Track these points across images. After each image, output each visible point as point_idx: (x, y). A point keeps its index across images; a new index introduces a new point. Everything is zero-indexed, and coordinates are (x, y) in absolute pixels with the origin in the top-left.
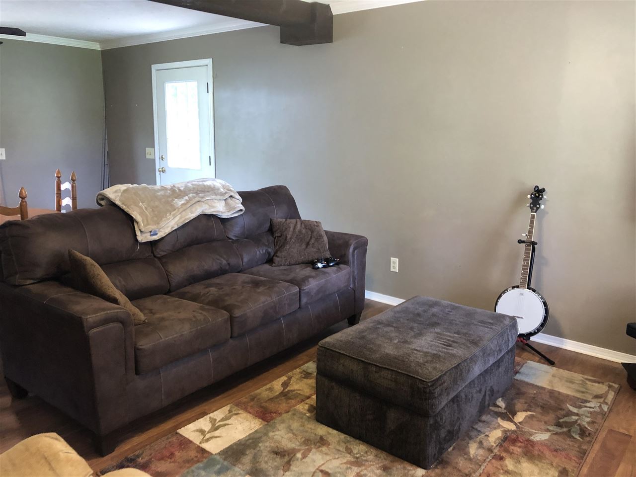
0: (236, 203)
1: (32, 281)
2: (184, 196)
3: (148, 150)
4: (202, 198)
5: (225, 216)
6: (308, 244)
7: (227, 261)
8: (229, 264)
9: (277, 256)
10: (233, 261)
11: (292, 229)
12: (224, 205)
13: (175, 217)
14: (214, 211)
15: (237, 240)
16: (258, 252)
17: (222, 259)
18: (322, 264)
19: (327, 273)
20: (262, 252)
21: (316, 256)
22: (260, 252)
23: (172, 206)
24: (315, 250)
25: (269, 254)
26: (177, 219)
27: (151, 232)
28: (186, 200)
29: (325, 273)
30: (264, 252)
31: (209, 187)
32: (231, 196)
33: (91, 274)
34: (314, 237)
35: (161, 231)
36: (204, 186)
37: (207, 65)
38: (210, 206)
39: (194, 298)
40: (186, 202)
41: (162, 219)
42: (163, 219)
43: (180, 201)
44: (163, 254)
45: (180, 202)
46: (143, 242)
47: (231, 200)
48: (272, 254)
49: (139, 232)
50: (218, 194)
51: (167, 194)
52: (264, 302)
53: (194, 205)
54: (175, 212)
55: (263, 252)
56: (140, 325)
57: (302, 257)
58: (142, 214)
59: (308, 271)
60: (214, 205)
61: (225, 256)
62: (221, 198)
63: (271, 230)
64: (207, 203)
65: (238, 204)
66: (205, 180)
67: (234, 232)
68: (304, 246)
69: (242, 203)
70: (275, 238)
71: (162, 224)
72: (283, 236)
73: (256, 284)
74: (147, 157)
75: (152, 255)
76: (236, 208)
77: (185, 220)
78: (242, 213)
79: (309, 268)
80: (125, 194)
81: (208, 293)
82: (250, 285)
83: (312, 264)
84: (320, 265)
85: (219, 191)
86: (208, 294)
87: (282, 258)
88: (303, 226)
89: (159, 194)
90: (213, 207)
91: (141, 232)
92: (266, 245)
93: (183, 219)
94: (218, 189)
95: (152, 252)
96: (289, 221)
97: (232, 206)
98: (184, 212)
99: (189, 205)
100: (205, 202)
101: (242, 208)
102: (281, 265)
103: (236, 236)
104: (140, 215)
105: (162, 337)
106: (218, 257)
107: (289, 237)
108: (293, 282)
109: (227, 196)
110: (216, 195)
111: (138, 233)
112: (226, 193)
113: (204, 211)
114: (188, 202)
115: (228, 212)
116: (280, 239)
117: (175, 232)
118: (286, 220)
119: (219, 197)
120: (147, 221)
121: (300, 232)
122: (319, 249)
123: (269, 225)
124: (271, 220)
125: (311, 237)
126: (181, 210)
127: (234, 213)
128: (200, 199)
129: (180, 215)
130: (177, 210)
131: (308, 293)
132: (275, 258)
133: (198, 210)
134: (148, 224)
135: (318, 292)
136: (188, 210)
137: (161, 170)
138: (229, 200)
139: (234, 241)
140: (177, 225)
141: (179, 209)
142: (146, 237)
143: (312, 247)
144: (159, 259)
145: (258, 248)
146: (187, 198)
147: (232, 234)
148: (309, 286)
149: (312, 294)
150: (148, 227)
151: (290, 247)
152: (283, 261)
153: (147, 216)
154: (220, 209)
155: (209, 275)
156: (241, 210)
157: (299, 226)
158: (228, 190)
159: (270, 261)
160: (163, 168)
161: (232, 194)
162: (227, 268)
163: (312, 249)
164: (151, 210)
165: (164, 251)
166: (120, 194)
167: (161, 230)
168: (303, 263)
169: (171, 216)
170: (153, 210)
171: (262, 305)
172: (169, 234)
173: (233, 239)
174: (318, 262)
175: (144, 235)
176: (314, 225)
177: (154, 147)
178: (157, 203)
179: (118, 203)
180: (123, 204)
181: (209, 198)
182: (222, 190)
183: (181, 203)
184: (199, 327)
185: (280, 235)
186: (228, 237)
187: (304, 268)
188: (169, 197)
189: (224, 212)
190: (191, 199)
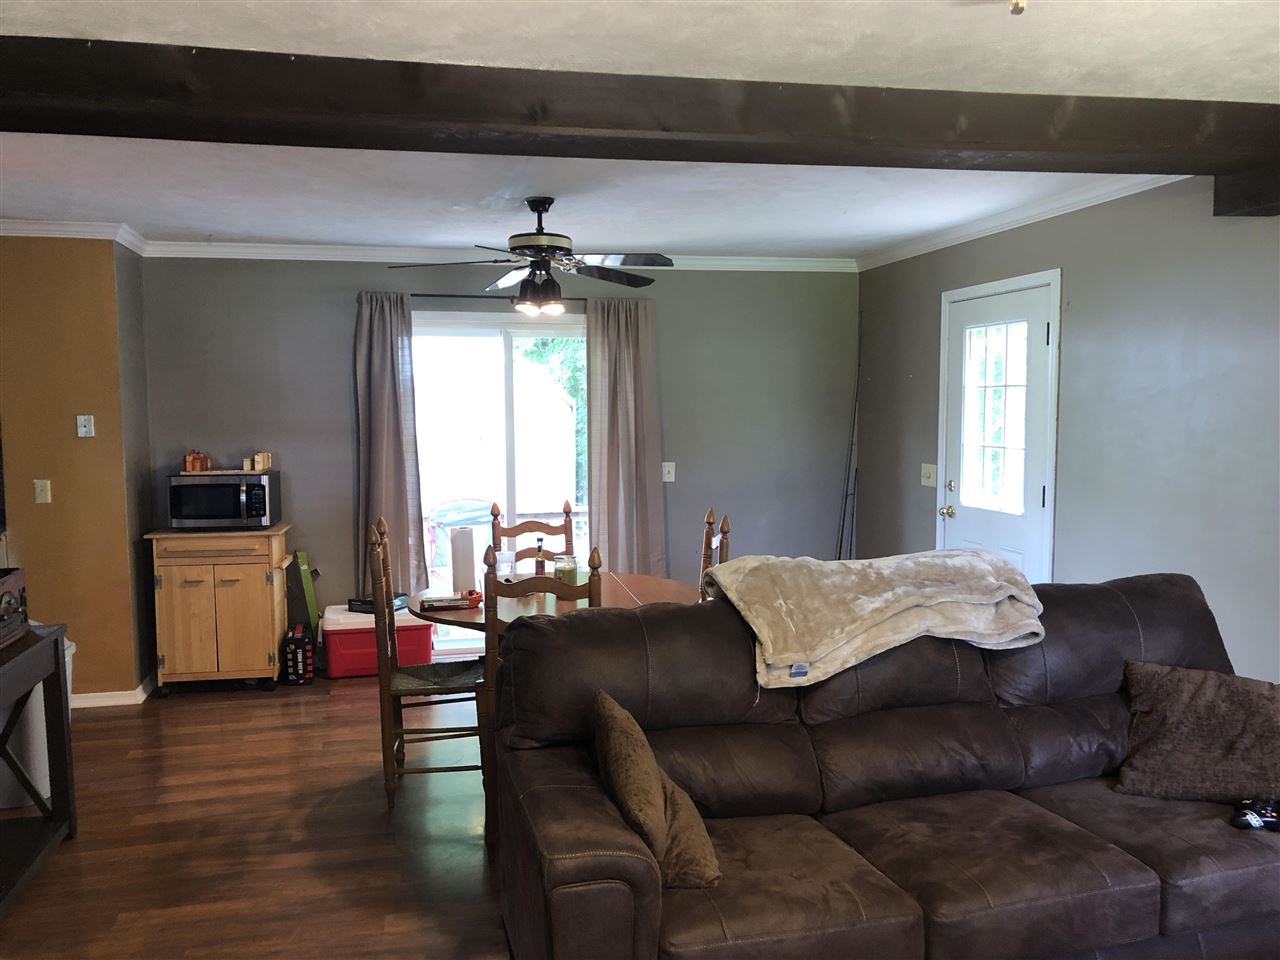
0: (1024, 614)
1: (535, 744)
2: (886, 591)
3: (926, 468)
4: (930, 597)
5: (990, 644)
6: (1230, 748)
7: (978, 758)
8: (984, 767)
9: (1131, 765)
10: (999, 760)
11: (1185, 697)
12: (991, 617)
13: (852, 637)
14: (956, 632)
15: (1019, 709)
16: (1075, 748)
17: (966, 753)
18: (1261, 815)
19: (1271, 848)
20: (1086, 749)
21: (1254, 787)
22: (1083, 746)
23: (849, 611)
24: (1248, 768)
25: (1111, 755)
26: (857, 643)
27: (791, 666)
28: (887, 601)
29: (1262, 847)
30: (1095, 747)
31: (959, 571)
32: (1012, 597)
33: (613, 753)
34: (1253, 731)
35: (819, 668)
36: (946, 568)
37: (1049, 285)
38: (947, 618)
39: (864, 843)
40: (884, 605)
41: (821, 640)
42: (825, 641)
43: (872, 602)
44: (821, 719)
45: (869, 605)
46: (770, 687)
47: (1012, 605)
48: (1120, 756)
49: (763, 665)
50: (977, 589)
51: (848, 583)
52: (1032, 900)
53: (905, 614)
54: (853, 626)
55: (1090, 747)
56: (699, 888)
57: (1208, 784)
58: (775, 623)
59: (1212, 829)
60: (960, 616)
61: (976, 746)
62: (985, 600)
63: (1125, 692)
64: (941, 613)
65: (1029, 617)
66: (954, 553)
67: (1018, 687)
68: (1218, 753)
69: (1040, 617)
70: (1134, 715)
71: (820, 652)
72: (1154, 712)
73: (1036, 837)
74: (923, 483)
75: (797, 718)
76: (1020, 627)
77: (874, 648)
78: (1036, 641)
79: (1219, 822)
80: (751, 578)
81: (902, 836)
82: (1018, 837)
83: (1233, 808)
84: (1254, 820)
85: (984, 583)
86: (901, 840)
87: (1144, 772)
88: (1223, 692)
89: (827, 581)
90: (955, 621)
91: (768, 666)
92: (1103, 732)
93: (870, 645)
94: (982, 577)
95: (798, 712)
96: (1181, 672)
97: (1010, 622)
98: (874, 630)
99: (889, 613)
100: (938, 609)
101: (1038, 627)
102: (1141, 794)
103: (1020, 698)
104: (770, 626)
105: (728, 936)
106: (955, 745)
107: (1172, 719)
108: (1148, 856)
109: (1000, 596)
110: (971, 590)
111: (760, 667)
112: (1000, 588)
113: (931, 629)
114: (888, 604)
115: (999, 635)
116: (1148, 719)
117: (852, 672)
118: (1172, 670)
119: (976, 598)
120: (786, 640)
121: (1211, 708)
122: (1262, 768)
123: (1121, 678)
124: (1127, 665)
125: (1244, 730)
126: (870, 622)
127: (1015, 639)
128: (922, 601)
129: (864, 636)
130: (859, 622)
131: (1192, 900)
132: (1125, 769)
133: (916, 626)
134: (785, 649)
135: (1228, 902)
136: (887, 625)
137: (945, 511)
138: (1007, 606)
139: (1011, 710)
140: (857, 658)
141: (864, 620)
142: (779, 677)
143: (1244, 760)
144: (811, 729)
145: (1078, 735)
146: (889, 595)
147: (1011, 691)
148: (1195, 880)
149: (1205, 903)
150: (786, 655)
151: (1174, 748)
152: (1148, 781)
153: (786, 632)
154: (980, 626)
155: (925, 788)
156: (1035, 634)
157: (1209, 691)
158: (1009, 581)
159: (1112, 775)
160: (950, 507)
161: (1014, 591)
162: (980, 776)
163: (1242, 764)
164: (801, 616)
165: (823, 714)
166: (741, 578)
167: (818, 664)
168: (1209, 800)
169: (844, 634)
170: (805, 617)
171: (1022, 906)
172: (837, 675)
173: (1012, 704)
174: (1252, 808)
175: (775, 673)
176: (1261, 696)
177: (935, 462)
178: (817, 603)
179: (732, 596)
180: (741, 599)
181: (949, 600)
182: (992, 580)
183: (872, 606)
184: (831, 931)
185: (1147, 708)
186: (999, 698)
187: (1204, 818)
188: (847, 590)
189: (990, 635)
190: (897, 599)
